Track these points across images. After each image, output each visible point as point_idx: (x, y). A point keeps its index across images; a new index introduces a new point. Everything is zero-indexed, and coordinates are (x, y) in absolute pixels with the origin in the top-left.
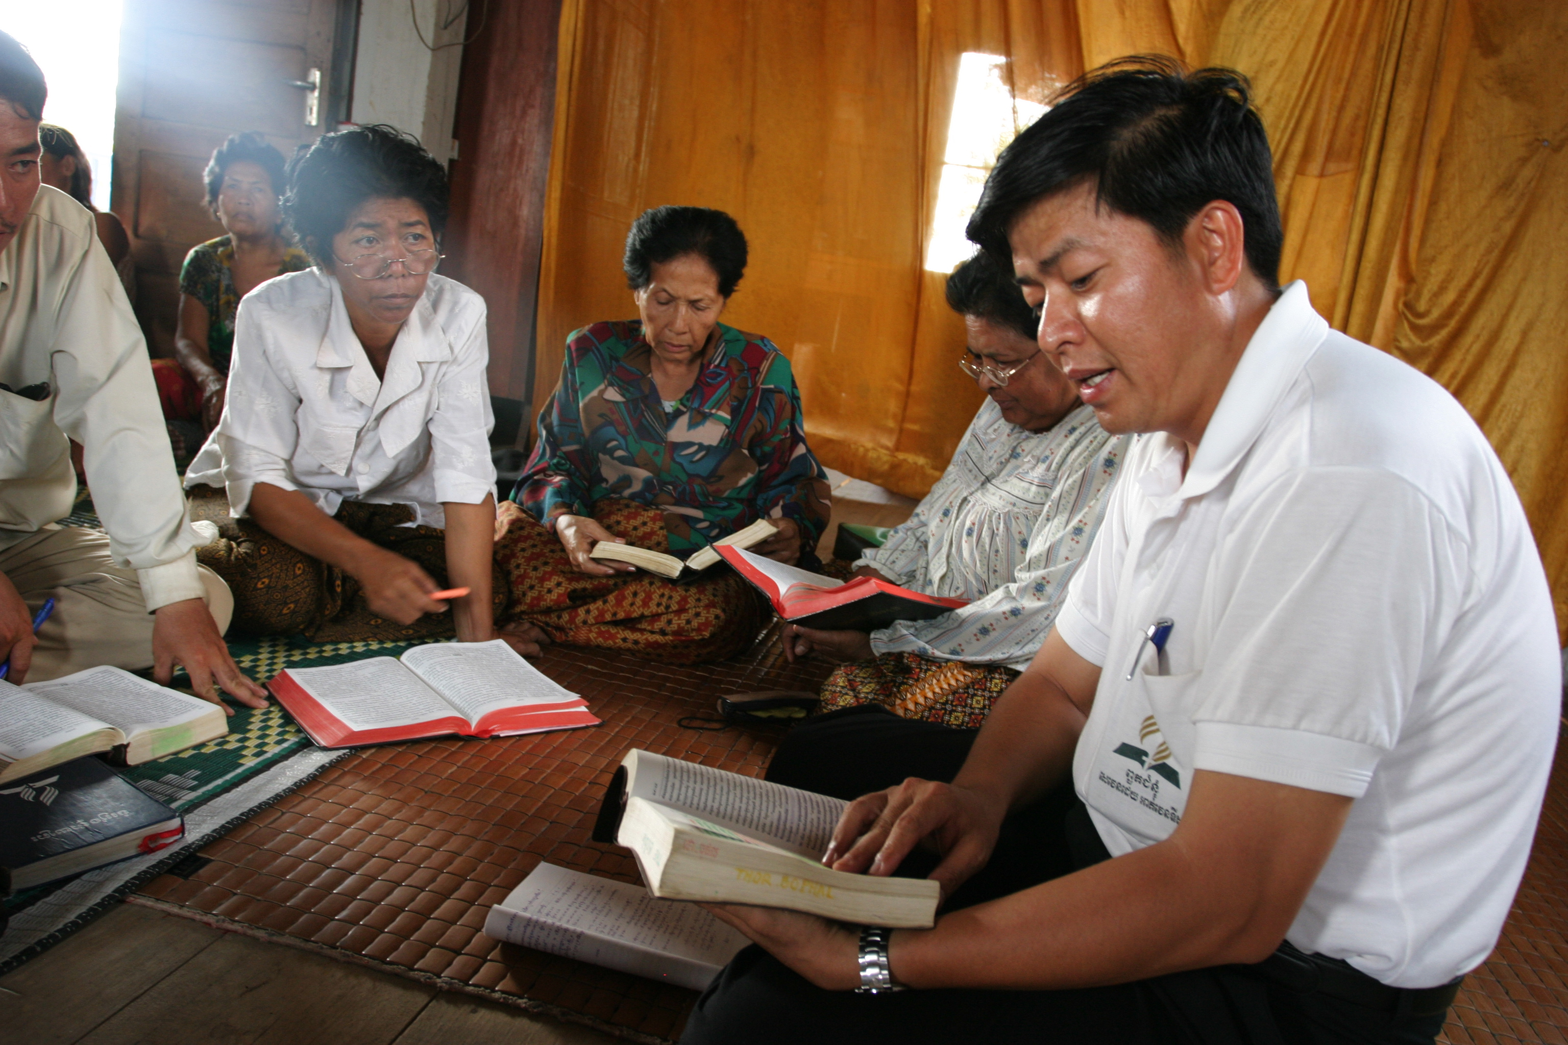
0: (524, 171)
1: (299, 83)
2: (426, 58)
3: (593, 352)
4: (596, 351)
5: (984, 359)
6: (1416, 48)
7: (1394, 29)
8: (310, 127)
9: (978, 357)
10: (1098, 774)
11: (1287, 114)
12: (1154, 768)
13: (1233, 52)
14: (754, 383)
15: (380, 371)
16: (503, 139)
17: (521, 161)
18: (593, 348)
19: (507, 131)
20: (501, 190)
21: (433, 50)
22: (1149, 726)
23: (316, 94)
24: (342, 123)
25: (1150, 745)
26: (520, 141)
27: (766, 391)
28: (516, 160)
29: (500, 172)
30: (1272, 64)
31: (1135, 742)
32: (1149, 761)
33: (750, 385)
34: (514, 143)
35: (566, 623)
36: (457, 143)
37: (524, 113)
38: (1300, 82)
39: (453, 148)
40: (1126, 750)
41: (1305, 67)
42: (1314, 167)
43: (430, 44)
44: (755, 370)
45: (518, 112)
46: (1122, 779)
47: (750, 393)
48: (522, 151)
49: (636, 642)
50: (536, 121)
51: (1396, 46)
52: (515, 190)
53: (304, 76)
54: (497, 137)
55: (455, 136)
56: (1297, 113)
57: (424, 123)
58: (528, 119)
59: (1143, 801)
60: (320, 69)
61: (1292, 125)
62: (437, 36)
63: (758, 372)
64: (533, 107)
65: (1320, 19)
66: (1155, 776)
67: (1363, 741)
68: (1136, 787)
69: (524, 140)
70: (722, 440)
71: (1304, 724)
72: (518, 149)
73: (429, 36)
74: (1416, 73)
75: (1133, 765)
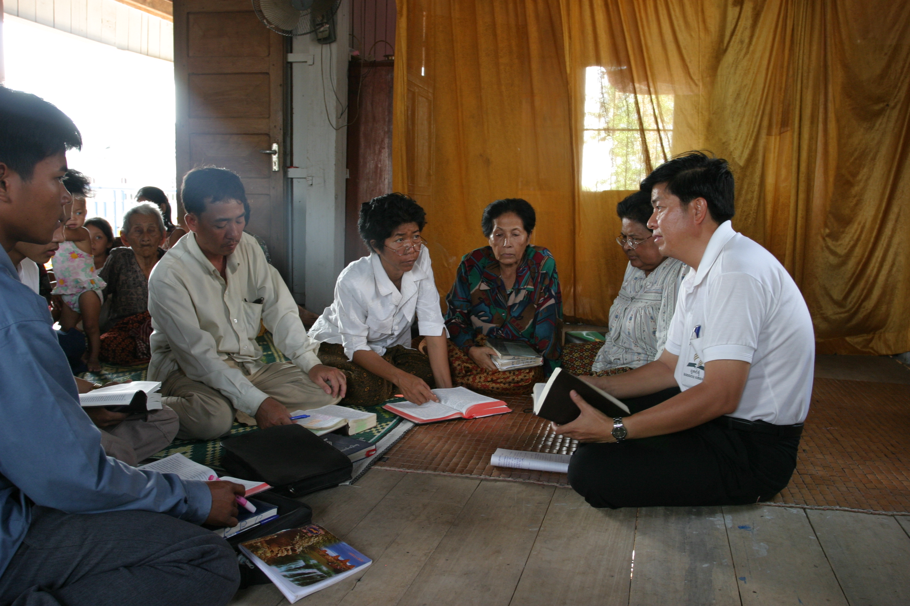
0: (383, 180)
1: (268, 152)
2: (334, 133)
3: (476, 267)
4: (476, 266)
5: (628, 237)
6: (809, 72)
7: (798, 63)
8: (275, 171)
9: (625, 237)
10: (683, 374)
11: (757, 108)
12: (698, 367)
13: (726, 83)
14: (538, 270)
15: (399, 288)
16: (371, 165)
17: (381, 176)
18: (475, 265)
19: (372, 162)
20: (373, 190)
21: (336, 130)
22: (696, 357)
23: (277, 155)
24: (289, 167)
25: (697, 362)
26: (379, 166)
27: (542, 273)
28: (378, 175)
29: (371, 182)
30: (745, 85)
31: (693, 362)
32: (697, 366)
33: (537, 271)
34: (376, 167)
35: (471, 382)
36: (348, 170)
37: (380, 152)
38: (761, 93)
39: (347, 173)
40: (691, 365)
41: (762, 86)
42: (775, 130)
43: (335, 126)
44: (538, 265)
45: (377, 152)
46: (689, 373)
47: (536, 275)
48: (381, 171)
49: (498, 388)
50: (387, 155)
51: (800, 71)
52: (380, 189)
53: (270, 148)
54: (368, 165)
55: (347, 168)
56: (762, 107)
57: (335, 165)
58: (382, 154)
59: (696, 377)
60: (277, 143)
61: (760, 113)
62: (337, 122)
63: (540, 265)
64: (384, 148)
65: (765, 62)
66: (699, 369)
67: (745, 345)
68: (694, 374)
69: (381, 164)
70: (524, 297)
71: (729, 343)
72: (379, 170)
73: (334, 123)
74: (811, 83)
75: (692, 368)
